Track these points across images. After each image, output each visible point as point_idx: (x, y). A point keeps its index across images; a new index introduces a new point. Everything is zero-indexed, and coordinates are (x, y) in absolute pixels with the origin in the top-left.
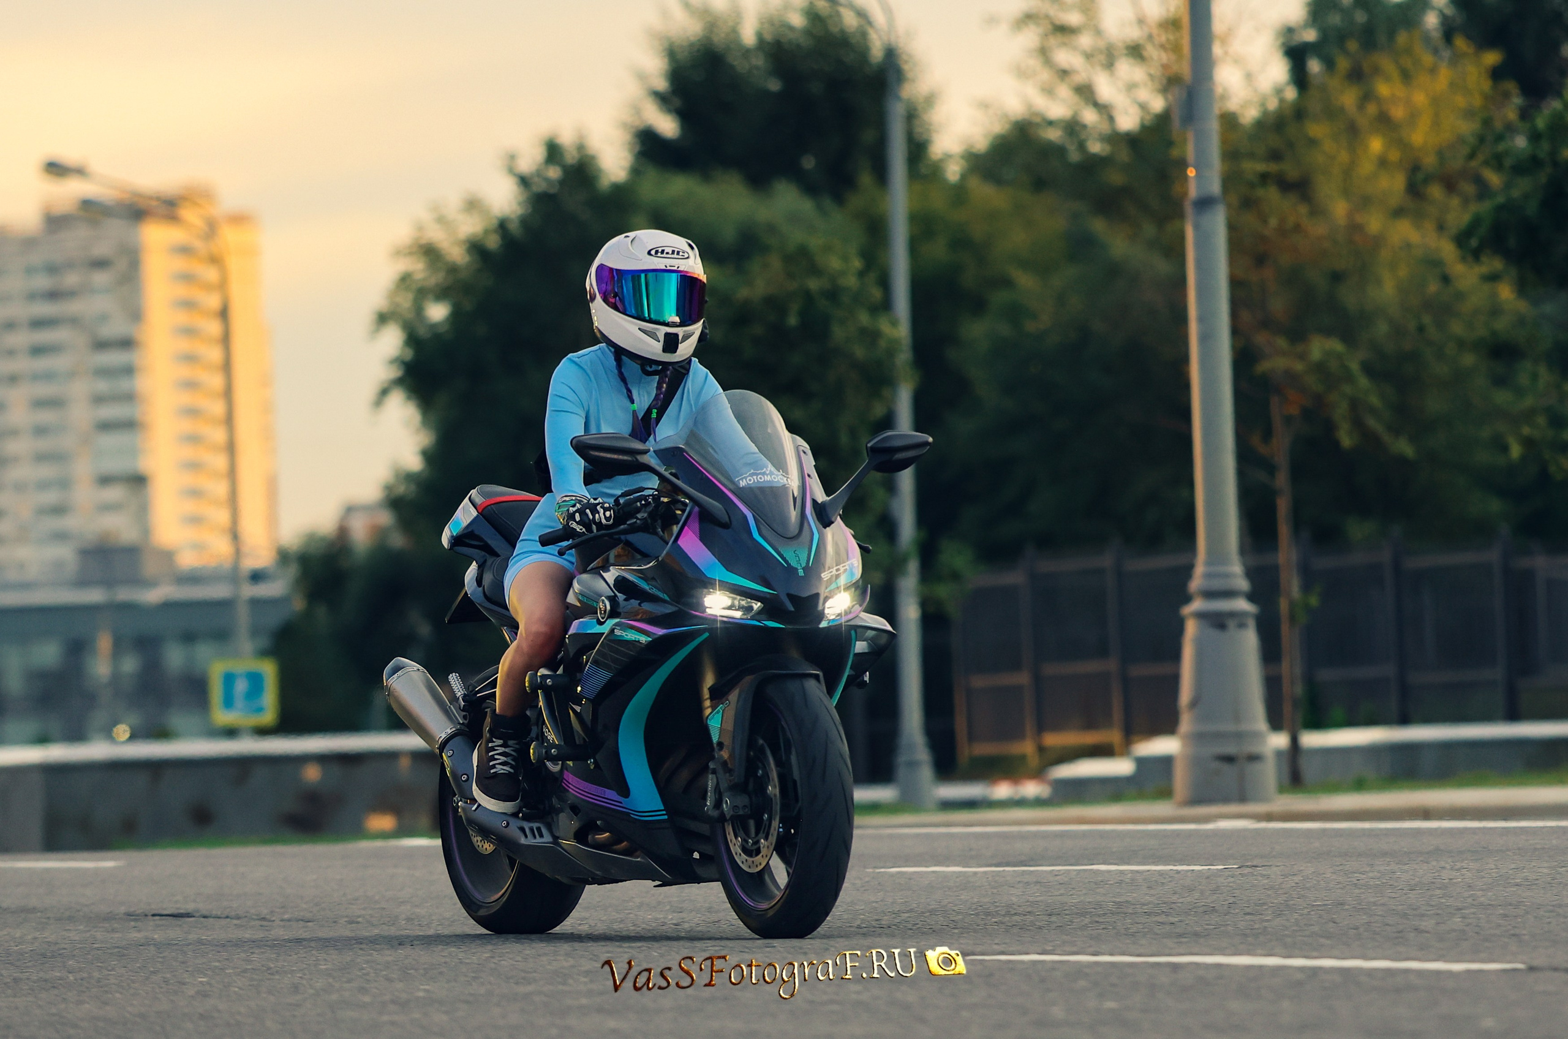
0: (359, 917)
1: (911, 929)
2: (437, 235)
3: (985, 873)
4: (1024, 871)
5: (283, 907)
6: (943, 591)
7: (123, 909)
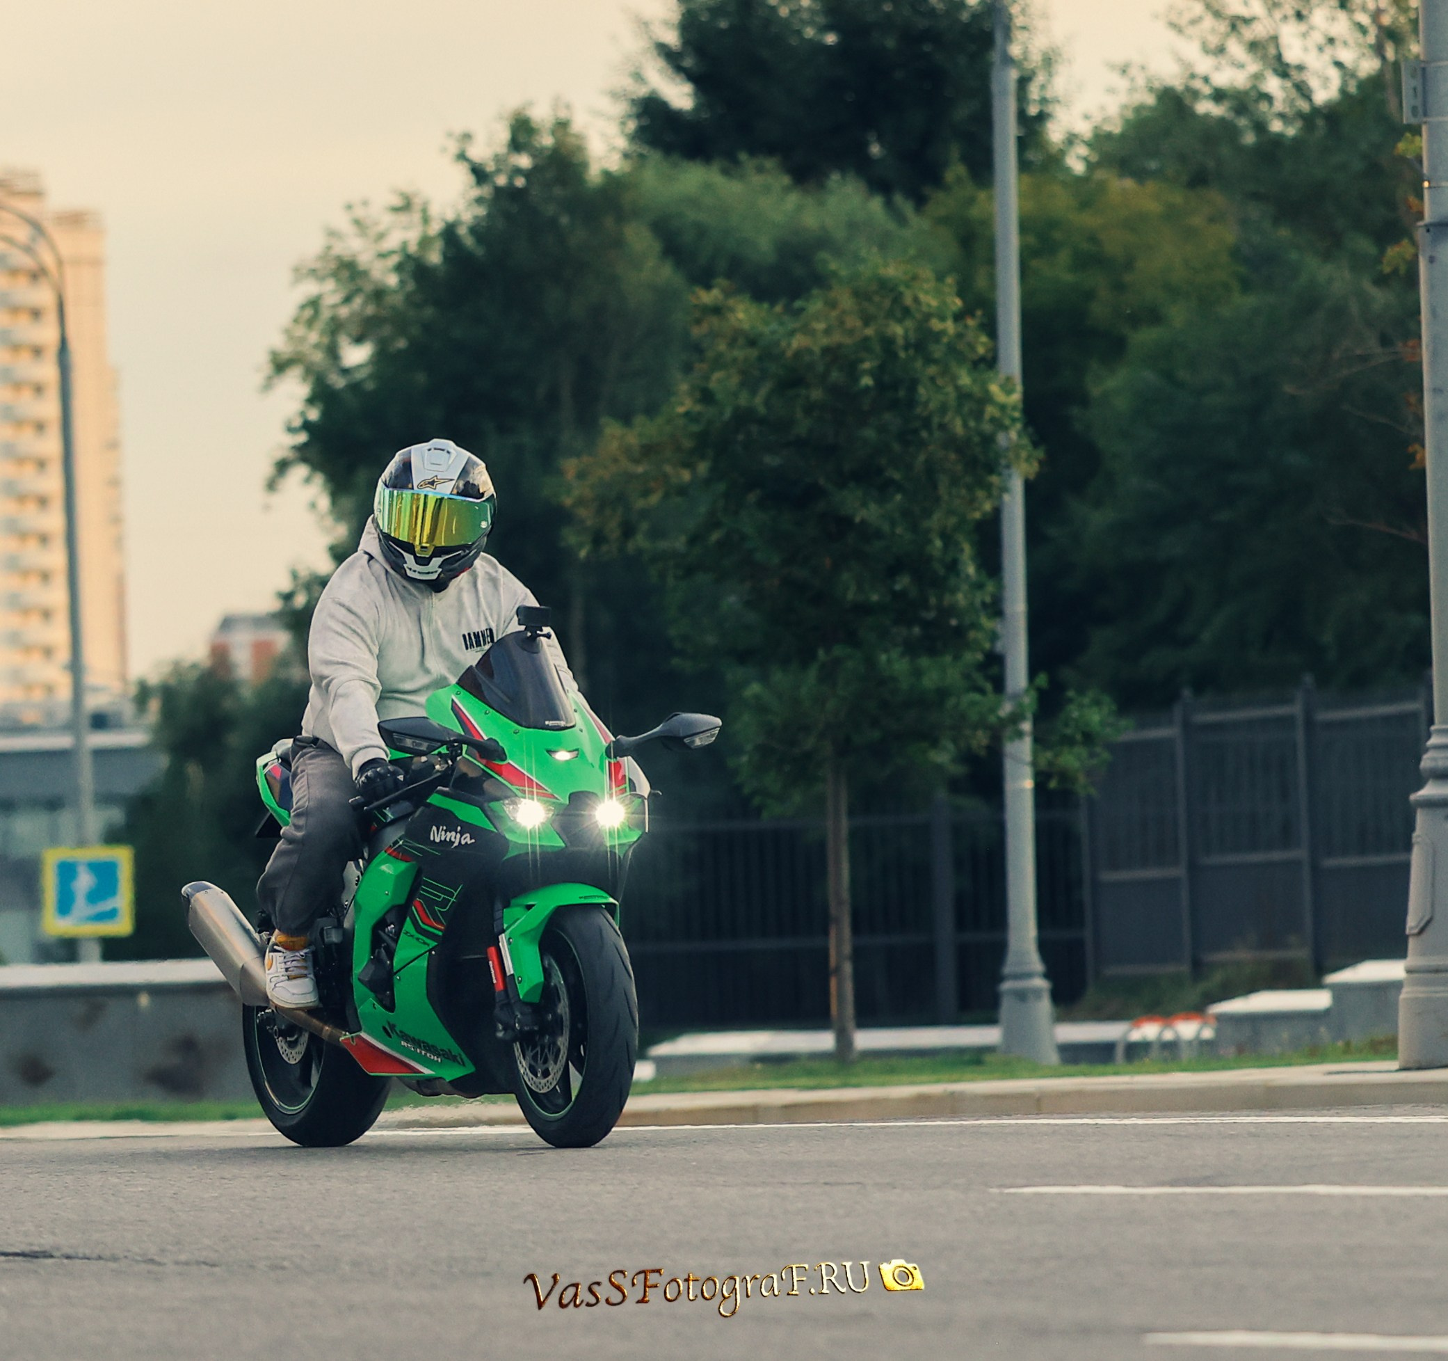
0: (284, 1259)
2: (355, 246)
3: (1156, 1196)
4: (1210, 1195)
5: (178, 1243)
6: (1071, 759)
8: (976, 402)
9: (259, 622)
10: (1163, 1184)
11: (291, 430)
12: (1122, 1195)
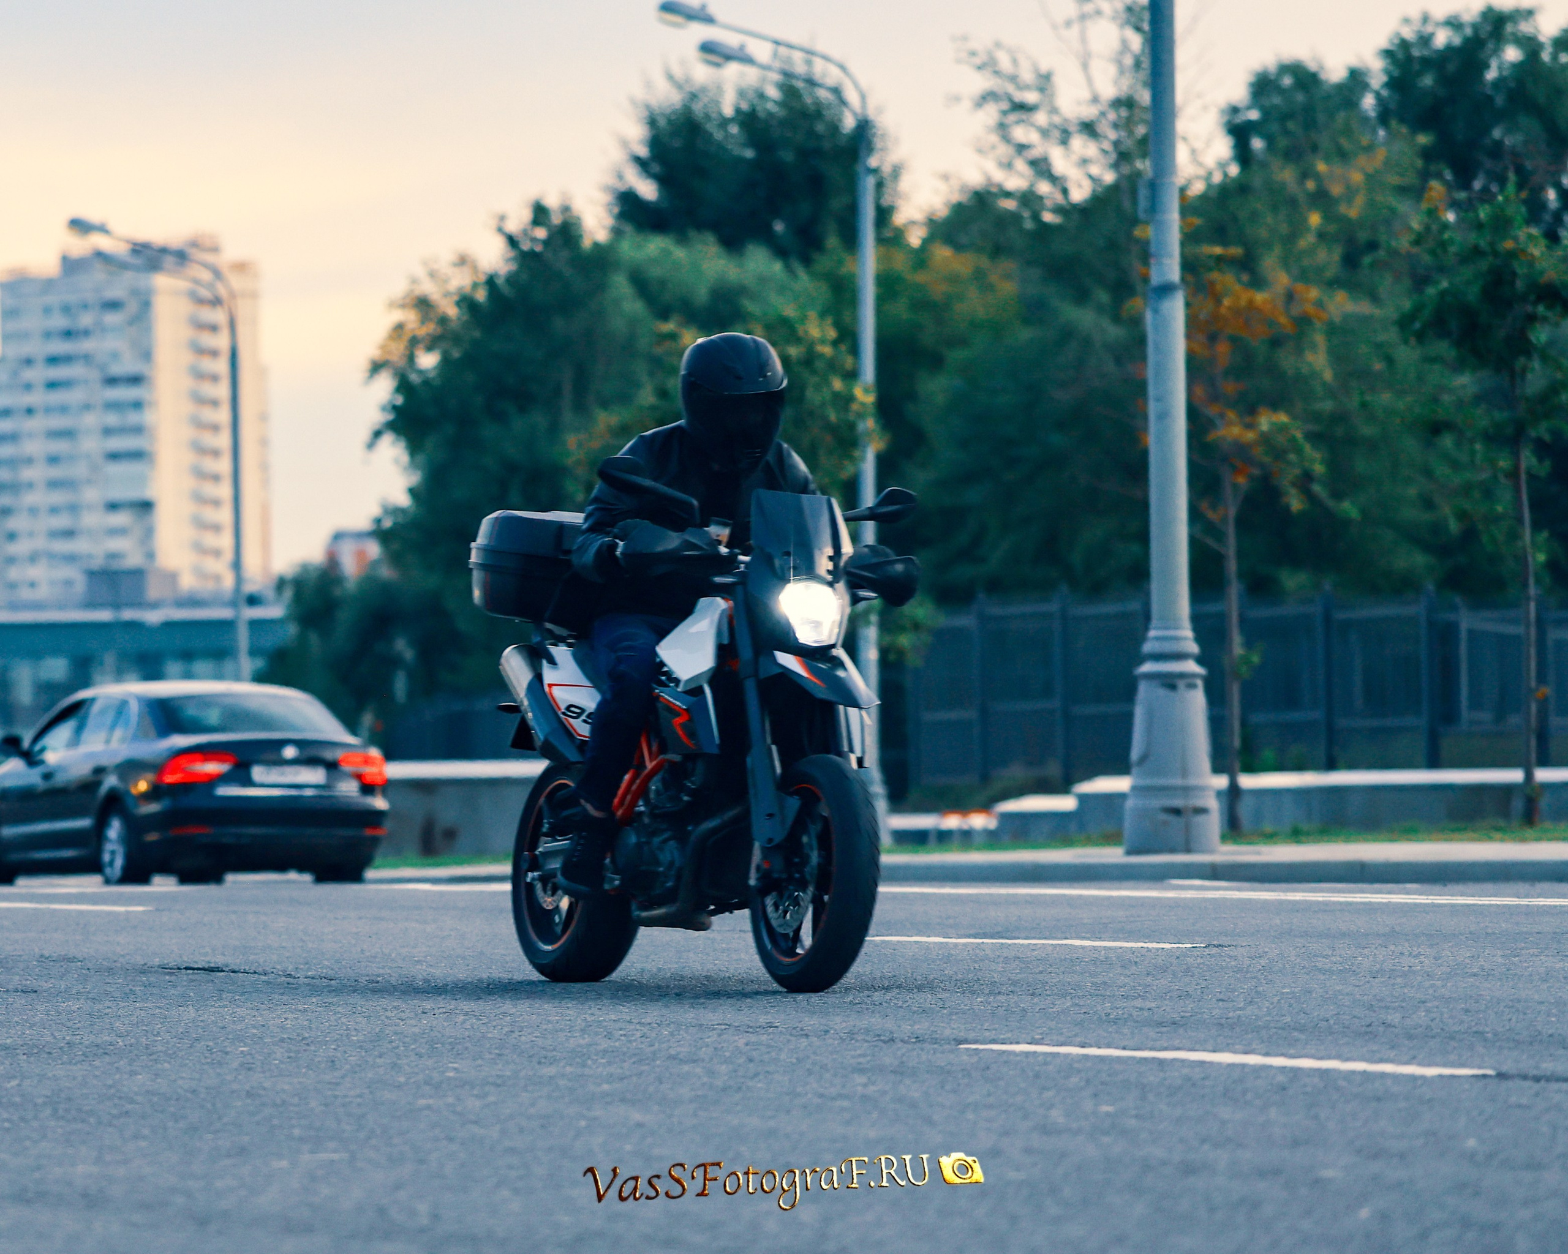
0: (378, 976)
1: (901, 1007)
2: (429, 289)
3: (965, 945)
4: (1002, 944)
5: (307, 964)
6: (904, 640)
7: (157, 961)
8: (845, 400)
9: (360, 536)
10: (969, 936)
11: (384, 409)
12: (942, 943)
